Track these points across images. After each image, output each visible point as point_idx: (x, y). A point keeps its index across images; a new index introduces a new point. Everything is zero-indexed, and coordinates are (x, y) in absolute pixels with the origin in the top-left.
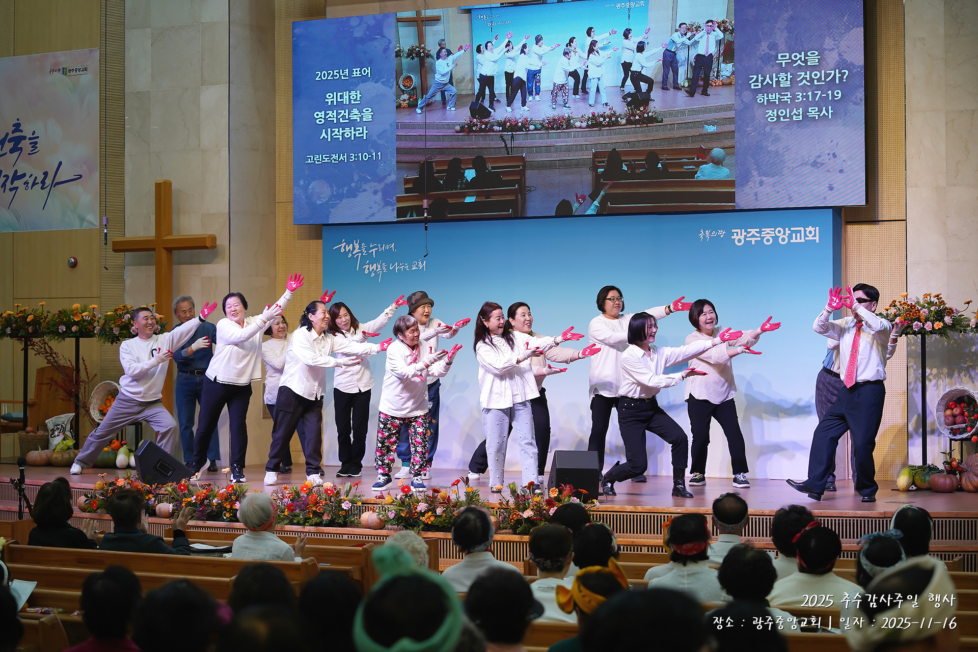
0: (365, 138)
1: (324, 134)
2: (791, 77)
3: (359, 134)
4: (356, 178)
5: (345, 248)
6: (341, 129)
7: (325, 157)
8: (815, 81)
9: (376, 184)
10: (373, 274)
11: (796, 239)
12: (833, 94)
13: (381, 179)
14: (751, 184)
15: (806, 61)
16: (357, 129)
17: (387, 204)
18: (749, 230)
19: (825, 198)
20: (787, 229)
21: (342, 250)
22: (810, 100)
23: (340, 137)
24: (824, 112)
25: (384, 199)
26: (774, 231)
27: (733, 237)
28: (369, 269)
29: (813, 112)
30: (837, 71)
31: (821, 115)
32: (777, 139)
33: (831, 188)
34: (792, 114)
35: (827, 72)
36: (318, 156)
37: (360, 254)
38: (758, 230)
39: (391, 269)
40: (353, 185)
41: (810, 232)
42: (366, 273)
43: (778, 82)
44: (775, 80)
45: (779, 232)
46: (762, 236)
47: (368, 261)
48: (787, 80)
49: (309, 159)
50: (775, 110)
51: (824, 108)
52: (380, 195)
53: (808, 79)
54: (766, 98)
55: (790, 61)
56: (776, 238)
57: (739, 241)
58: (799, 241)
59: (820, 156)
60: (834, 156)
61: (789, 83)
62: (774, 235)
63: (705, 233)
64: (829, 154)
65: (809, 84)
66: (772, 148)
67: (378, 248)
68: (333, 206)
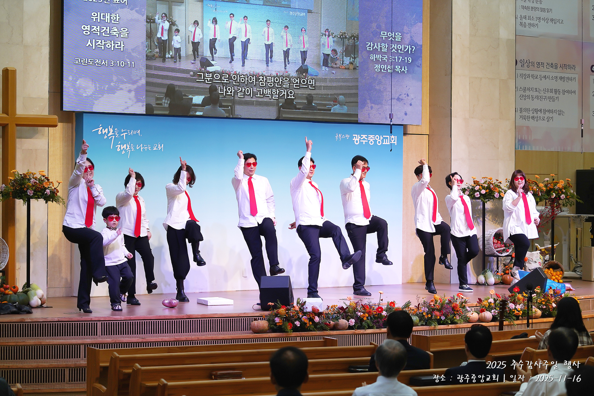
0: (122, 50)
1: (89, 43)
2: (388, 46)
3: (117, 46)
4: (115, 78)
5: (101, 131)
6: (103, 41)
7: (90, 61)
8: (399, 50)
9: (130, 85)
10: (123, 152)
11: (386, 142)
12: (407, 59)
13: (134, 82)
14: (366, 108)
15: (395, 38)
16: (116, 42)
17: (138, 100)
18: (362, 135)
19: (403, 120)
20: (381, 136)
21: (100, 133)
22: (397, 61)
23: (103, 47)
24: (403, 69)
25: (136, 96)
26: (375, 137)
27: (353, 139)
28: (120, 148)
29: (398, 68)
30: (410, 46)
31: (402, 71)
32: (380, 83)
33: (406, 114)
34: (388, 68)
35: (405, 46)
36: (84, 59)
37: (114, 137)
38: (366, 136)
39: (138, 148)
40: (112, 84)
41: (393, 139)
42: (118, 150)
43: (381, 48)
44: (379, 46)
45: (377, 138)
46: (368, 139)
47: (120, 142)
48: (385, 48)
49: (77, 61)
50: (379, 65)
51: (403, 67)
52: (133, 93)
53: (396, 49)
54: (375, 57)
55: (387, 37)
56: (375, 141)
57: (357, 142)
58: (387, 143)
59: (400, 95)
60: (408, 95)
61: (386, 50)
62: (375, 139)
63: (338, 136)
64: (405, 94)
65: (396, 52)
66: (377, 88)
67: (128, 133)
68: (97, 99)
